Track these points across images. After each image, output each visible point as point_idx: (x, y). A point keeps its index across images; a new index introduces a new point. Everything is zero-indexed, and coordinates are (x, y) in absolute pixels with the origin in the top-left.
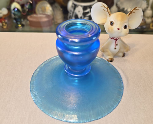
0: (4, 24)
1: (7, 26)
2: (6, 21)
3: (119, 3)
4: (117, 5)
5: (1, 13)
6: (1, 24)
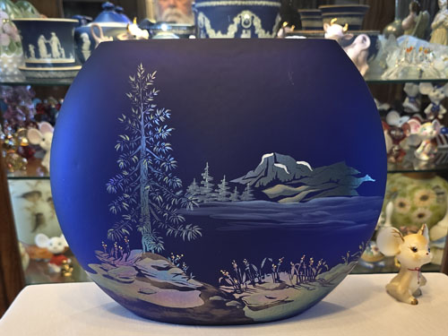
0: (67, 267)
1: (73, 273)
5: (60, 244)
6: (57, 269)
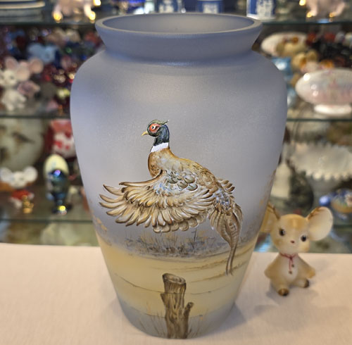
2: (31, 196)
3: (293, 158)
4: (288, 162)
5: (22, 179)
6: (18, 204)
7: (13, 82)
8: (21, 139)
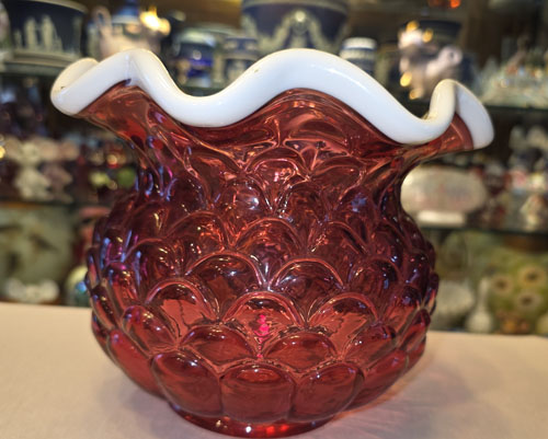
7: (34, 159)
8: (41, 244)
